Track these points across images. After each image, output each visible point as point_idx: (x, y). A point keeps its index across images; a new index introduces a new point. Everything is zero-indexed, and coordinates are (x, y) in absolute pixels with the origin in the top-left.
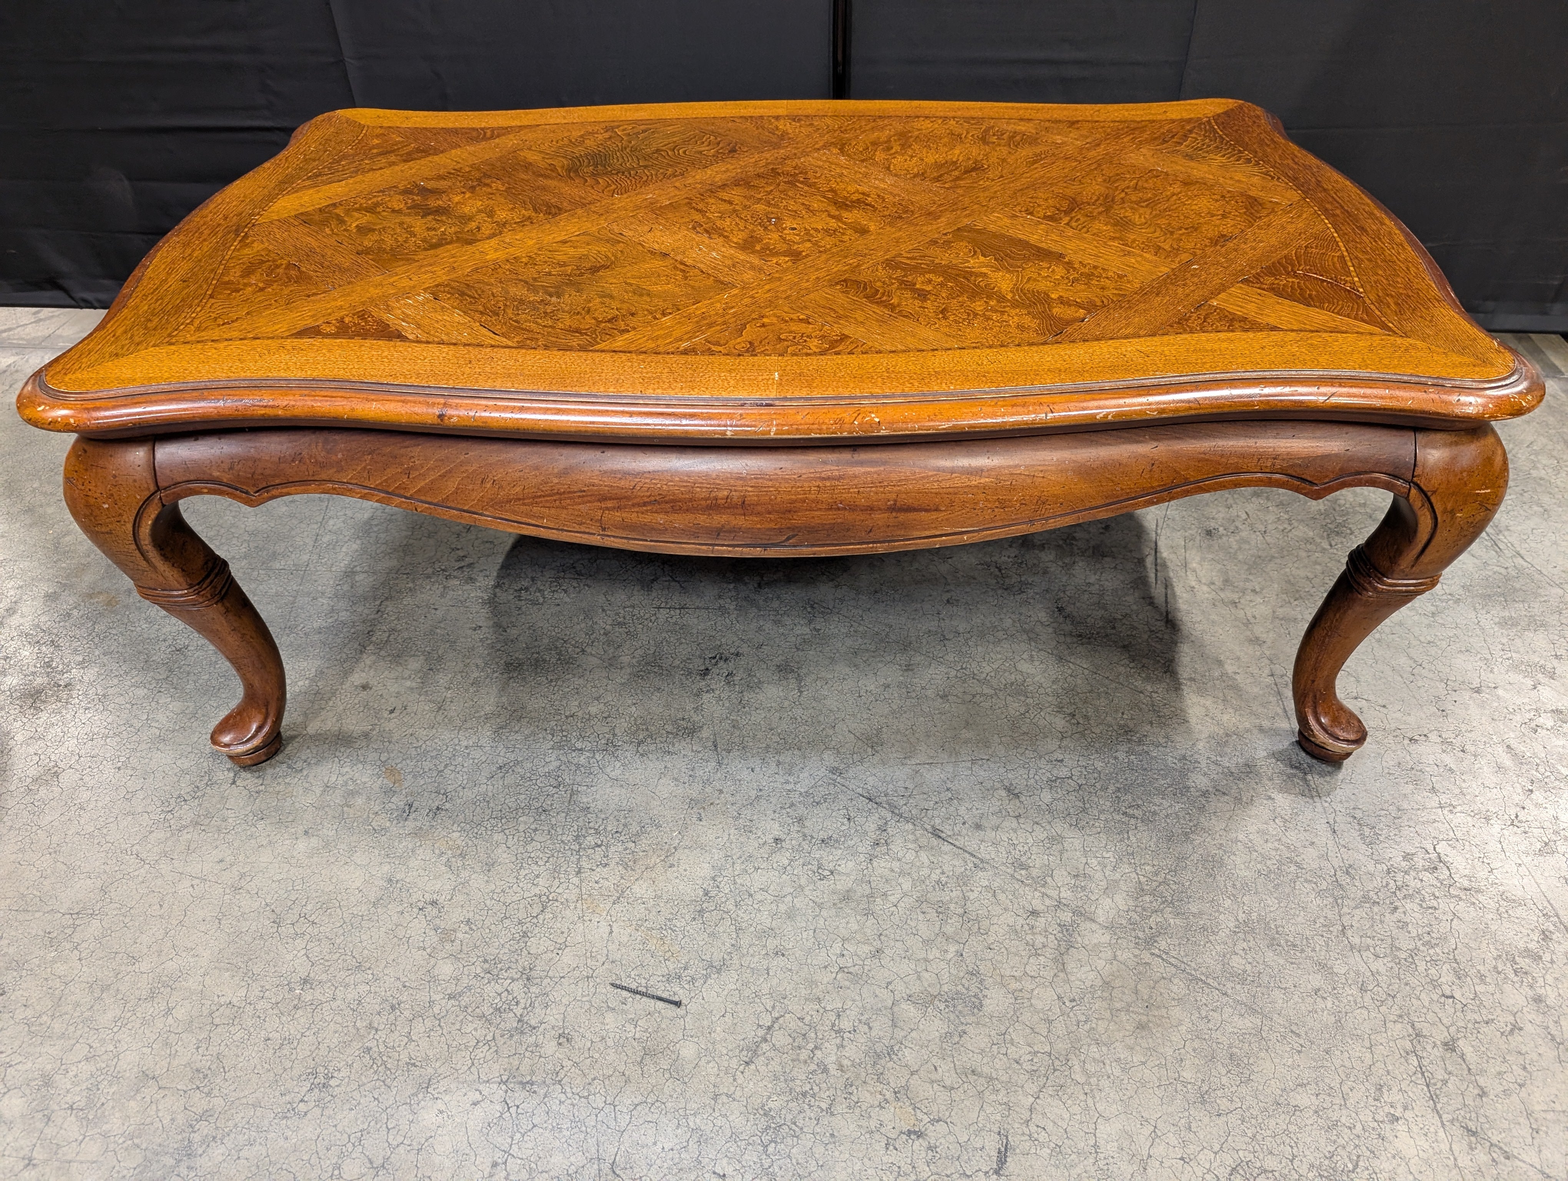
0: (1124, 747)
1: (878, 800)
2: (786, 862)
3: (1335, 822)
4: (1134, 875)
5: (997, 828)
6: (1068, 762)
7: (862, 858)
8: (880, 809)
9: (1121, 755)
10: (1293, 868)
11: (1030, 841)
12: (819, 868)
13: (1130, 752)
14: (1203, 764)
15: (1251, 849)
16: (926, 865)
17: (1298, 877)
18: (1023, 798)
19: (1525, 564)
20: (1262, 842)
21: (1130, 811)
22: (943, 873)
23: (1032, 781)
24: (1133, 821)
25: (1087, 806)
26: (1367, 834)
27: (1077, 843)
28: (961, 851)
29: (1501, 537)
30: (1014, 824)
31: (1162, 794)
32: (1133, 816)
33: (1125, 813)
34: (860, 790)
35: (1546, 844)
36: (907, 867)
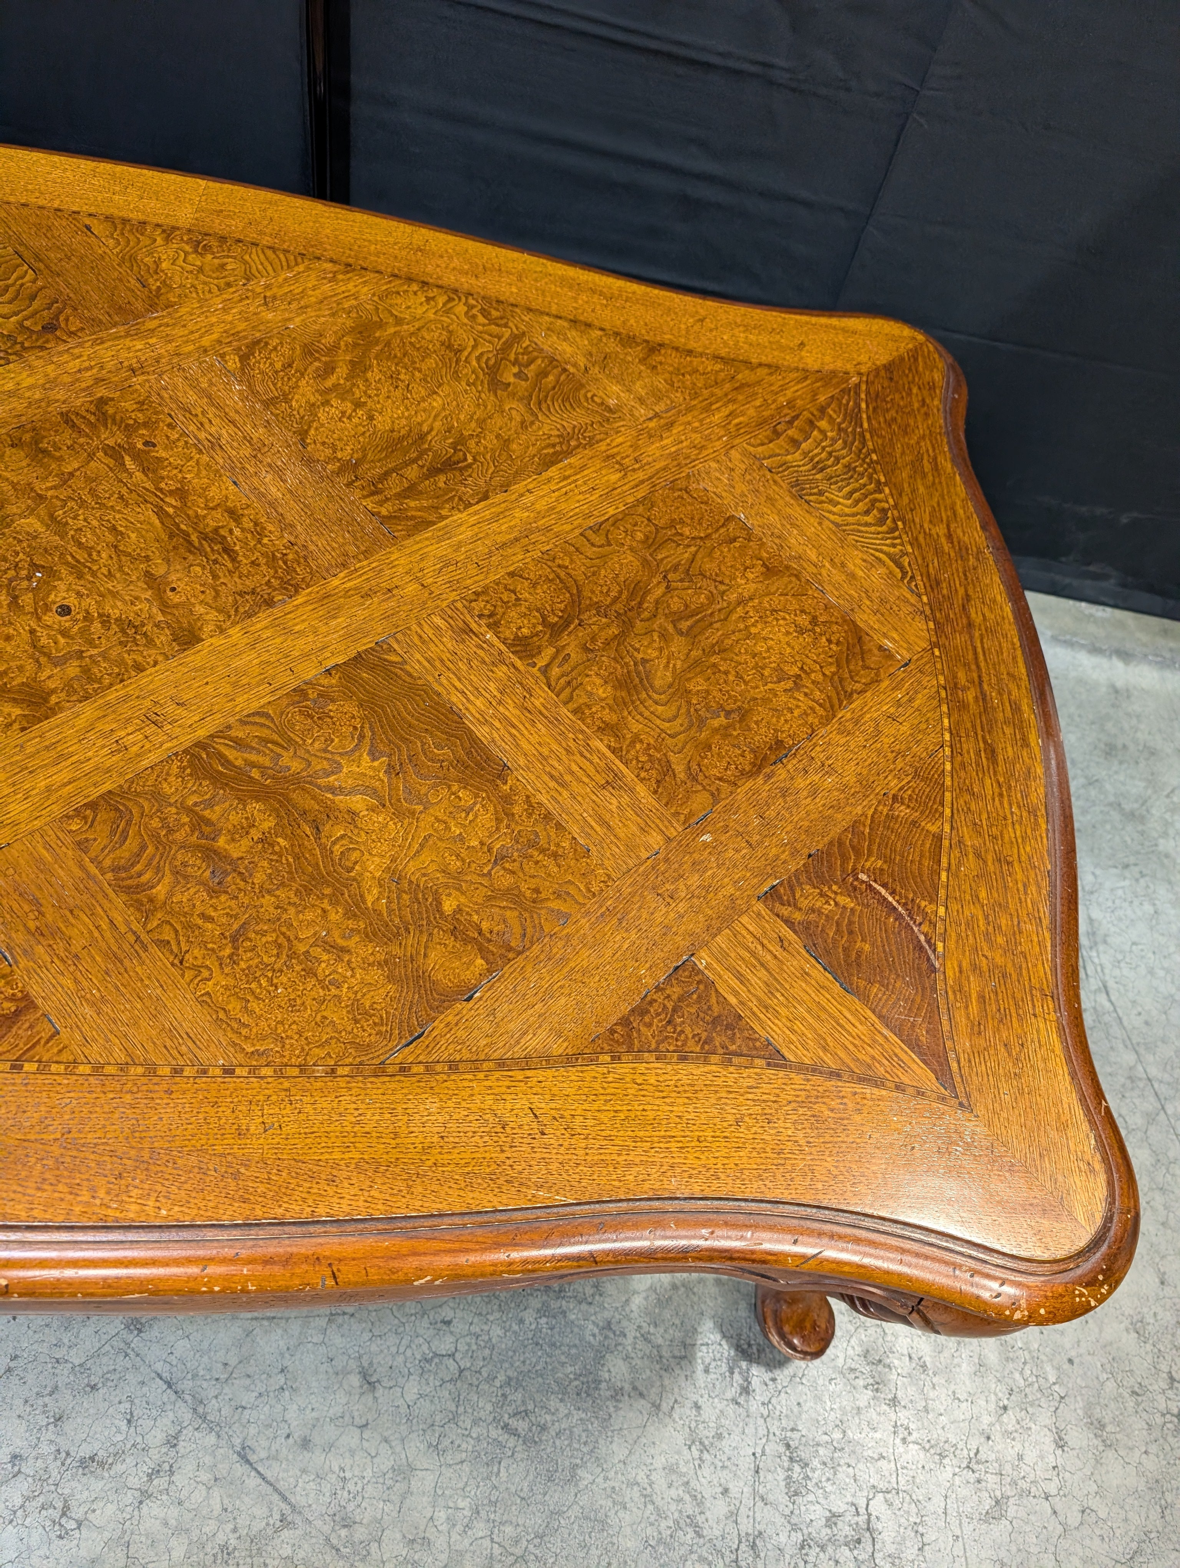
0: (535, 1303)
1: (180, 1387)
2: (18, 1501)
3: (763, 1453)
4: (487, 1542)
5: (329, 1447)
6: (459, 1327)
7: (129, 1497)
8: (180, 1403)
9: (529, 1316)
10: (691, 1534)
11: (368, 1474)
12: (64, 1514)
13: (545, 1311)
14: (629, 1340)
15: (648, 1499)
16: (215, 1513)
17: (691, 1552)
18: (380, 1392)
19: (1107, 1005)
20: (665, 1486)
21: (513, 1423)
22: (235, 1530)
23: (400, 1359)
24: (511, 1443)
25: (461, 1410)
26: (795, 1476)
27: (430, 1479)
28: (270, 1489)
29: (1094, 954)
30: (355, 1442)
31: (563, 1392)
32: (515, 1433)
33: (506, 1427)
34: (159, 1367)
35: (997, 1502)
36: (188, 1516)
